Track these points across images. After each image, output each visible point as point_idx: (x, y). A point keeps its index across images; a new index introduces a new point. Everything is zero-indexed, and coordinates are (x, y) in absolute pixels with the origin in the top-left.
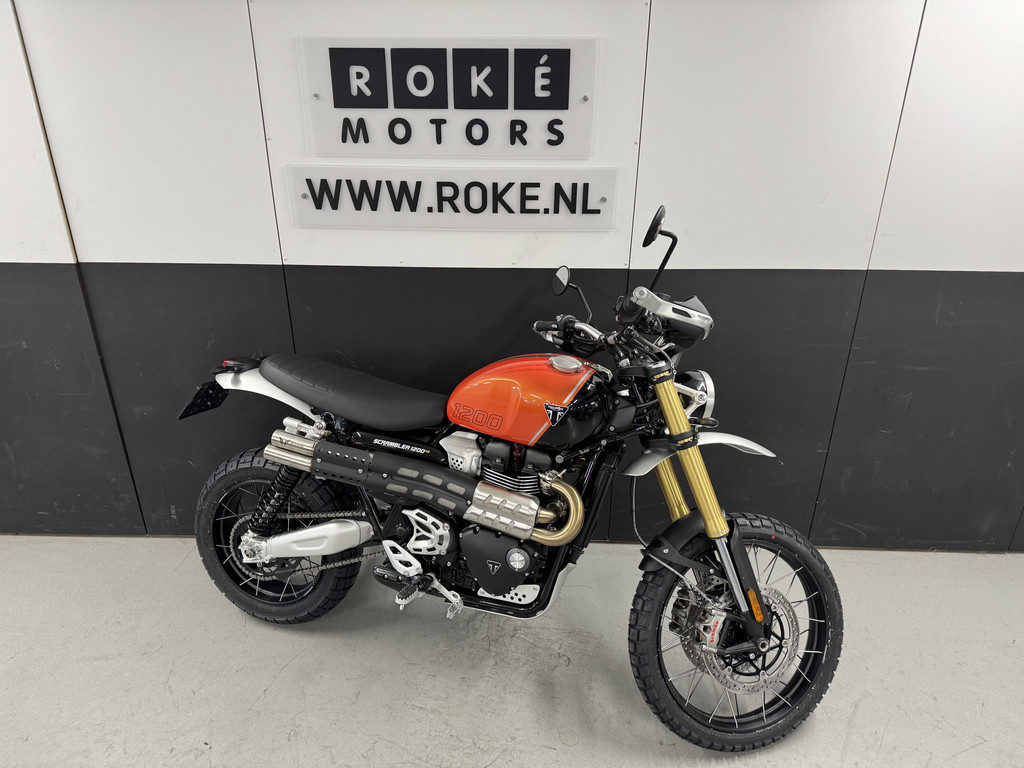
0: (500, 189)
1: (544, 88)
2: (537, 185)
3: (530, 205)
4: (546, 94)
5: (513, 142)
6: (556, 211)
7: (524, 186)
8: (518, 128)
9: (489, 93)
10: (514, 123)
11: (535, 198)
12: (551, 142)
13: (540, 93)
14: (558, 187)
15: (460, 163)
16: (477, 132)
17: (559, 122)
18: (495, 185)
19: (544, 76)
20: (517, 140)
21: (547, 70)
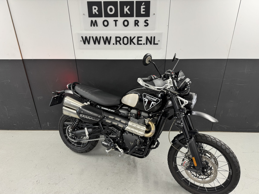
0: (132, 38)
1: (143, 11)
2: (142, 37)
3: (140, 42)
4: (144, 13)
5: (135, 26)
6: (147, 44)
7: (138, 37)
8: (137, 22)
9: (129, 13)
10: (135, 21)
12: (145, 26)
13: (142, 13)
14: (147, 38)
15: (122, 32)
16: (126, 23)
17: (147, 20)
19: (143, 8)
20: (136, 25)
21: (144, 6)
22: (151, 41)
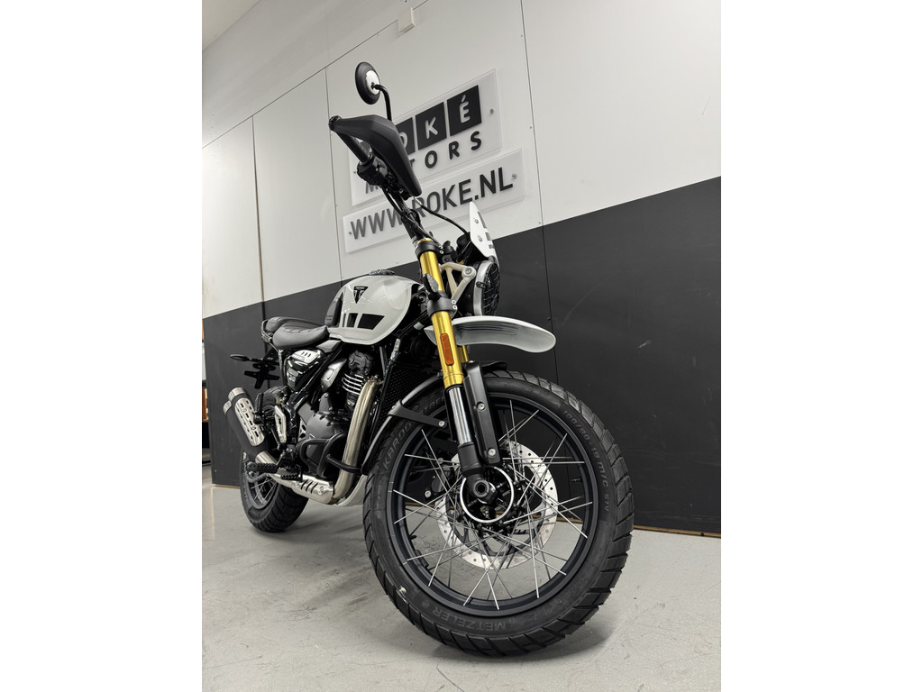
0: (447, 193)
1: (465, 116)
2: (469, 181)
3: (466, 197)
4: (468, 119)
5: (451, 158)
6: (483, 195)
7: (461, 185)
8: (454, 147)
9: (436, 132)
10: (451, 145)
11: (469, 190)
12: (474, 148)
13: (464, 120)
14: (483, 178)
16: (431, 160)
17: (477, 133)
18: (444, 190)
19: (465, 108)
20: (454, 155)
21: (466, 104)
22: (493, 183)
